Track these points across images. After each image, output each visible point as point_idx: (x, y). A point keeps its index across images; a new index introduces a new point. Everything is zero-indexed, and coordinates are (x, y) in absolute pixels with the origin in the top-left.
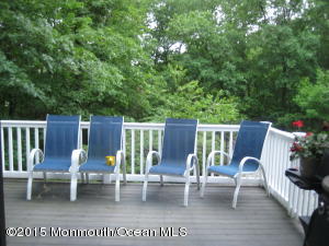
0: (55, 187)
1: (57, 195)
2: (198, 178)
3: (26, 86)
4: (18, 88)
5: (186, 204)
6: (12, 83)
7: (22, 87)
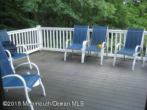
0: (77, 57)
1: (76, 60)
2: (142, 58)
3: (71, 13)
4: (67, 15)
5: (133, 69)
6: (65, 13)
7: (69, 14)
